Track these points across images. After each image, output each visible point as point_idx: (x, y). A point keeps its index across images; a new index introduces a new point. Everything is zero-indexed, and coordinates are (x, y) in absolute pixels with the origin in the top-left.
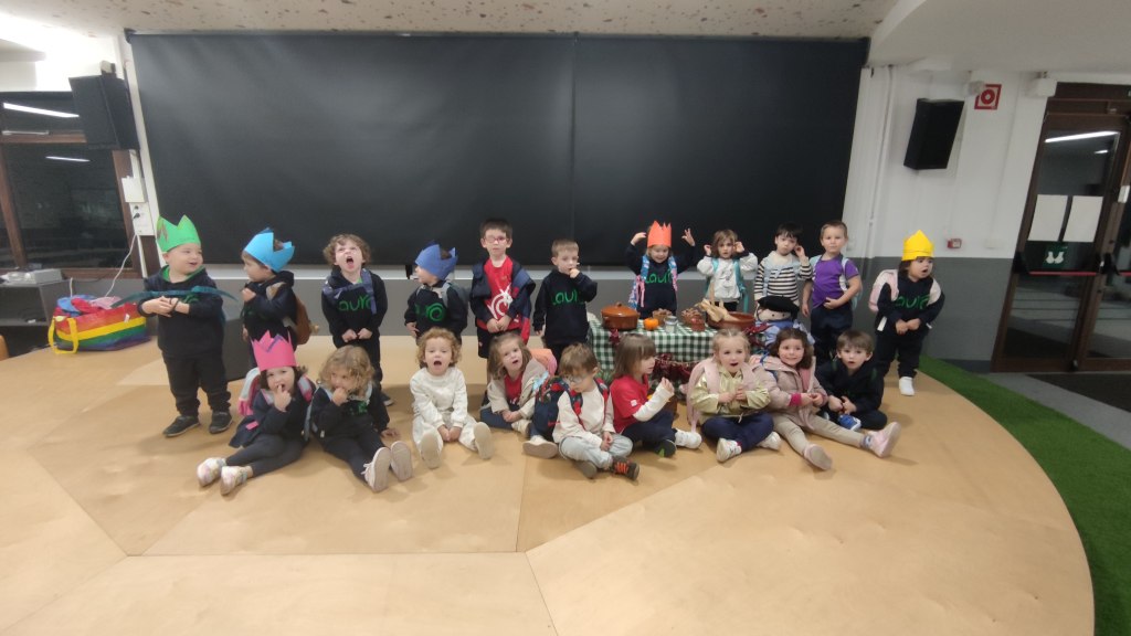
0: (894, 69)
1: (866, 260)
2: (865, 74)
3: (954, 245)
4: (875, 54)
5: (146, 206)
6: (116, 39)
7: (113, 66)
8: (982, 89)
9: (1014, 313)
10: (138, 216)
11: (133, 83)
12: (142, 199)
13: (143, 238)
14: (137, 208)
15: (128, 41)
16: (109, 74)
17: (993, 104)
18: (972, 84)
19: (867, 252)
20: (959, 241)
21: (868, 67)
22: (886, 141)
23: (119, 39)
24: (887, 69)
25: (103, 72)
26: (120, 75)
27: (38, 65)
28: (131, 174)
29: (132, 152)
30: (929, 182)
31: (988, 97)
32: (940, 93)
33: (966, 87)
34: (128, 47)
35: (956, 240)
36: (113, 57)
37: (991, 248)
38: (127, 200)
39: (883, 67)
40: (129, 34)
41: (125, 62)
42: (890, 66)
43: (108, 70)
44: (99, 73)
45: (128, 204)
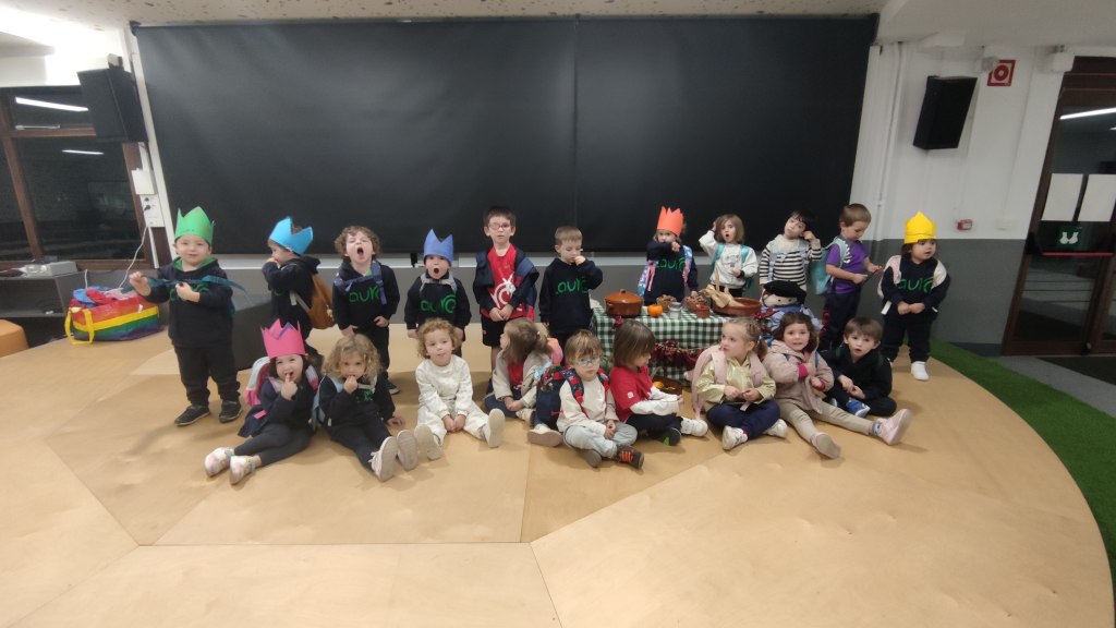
0: (904, 47)
1: (874, 242)
2: (874, 51)
3: (965, 226)
4: (884, 31)
5: (156, 197)
6: (122, 30)
7: (120, 59)
8: (995, 65)
9: (1026, 295)
10: (148, 207)
11: (140, 75)
12: (151, 191)
13: (154, 229)
14: (147, 200)
15: (134, 33)
16: (116, 67)
17: (1006, 81)
18: (985, 60)
19: (875, 234)
20: (970, 222)
21: (877, 44)
22: (895, 121)
23: (125, 31)
24: (896, 46)
25: (110, 65)
26: (127, 68)
27: (47, 59)
28: (140, 167)
29: (141, 145)
30: (939, 162)
31: (1001, 73)
32: (951, 70)
33: (979, 63)
34: (134, 39)
35: (966, 222)
36: (119, 50)
37: (1003, 229)
38: (138, 192)
39: (892, 44)
40: (135, 27)
41: (131, 54)
42: (900, 43)
43: (116, 63)
44: (106, 66)
45: (138, 197)
